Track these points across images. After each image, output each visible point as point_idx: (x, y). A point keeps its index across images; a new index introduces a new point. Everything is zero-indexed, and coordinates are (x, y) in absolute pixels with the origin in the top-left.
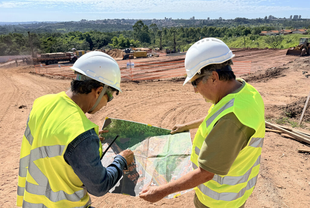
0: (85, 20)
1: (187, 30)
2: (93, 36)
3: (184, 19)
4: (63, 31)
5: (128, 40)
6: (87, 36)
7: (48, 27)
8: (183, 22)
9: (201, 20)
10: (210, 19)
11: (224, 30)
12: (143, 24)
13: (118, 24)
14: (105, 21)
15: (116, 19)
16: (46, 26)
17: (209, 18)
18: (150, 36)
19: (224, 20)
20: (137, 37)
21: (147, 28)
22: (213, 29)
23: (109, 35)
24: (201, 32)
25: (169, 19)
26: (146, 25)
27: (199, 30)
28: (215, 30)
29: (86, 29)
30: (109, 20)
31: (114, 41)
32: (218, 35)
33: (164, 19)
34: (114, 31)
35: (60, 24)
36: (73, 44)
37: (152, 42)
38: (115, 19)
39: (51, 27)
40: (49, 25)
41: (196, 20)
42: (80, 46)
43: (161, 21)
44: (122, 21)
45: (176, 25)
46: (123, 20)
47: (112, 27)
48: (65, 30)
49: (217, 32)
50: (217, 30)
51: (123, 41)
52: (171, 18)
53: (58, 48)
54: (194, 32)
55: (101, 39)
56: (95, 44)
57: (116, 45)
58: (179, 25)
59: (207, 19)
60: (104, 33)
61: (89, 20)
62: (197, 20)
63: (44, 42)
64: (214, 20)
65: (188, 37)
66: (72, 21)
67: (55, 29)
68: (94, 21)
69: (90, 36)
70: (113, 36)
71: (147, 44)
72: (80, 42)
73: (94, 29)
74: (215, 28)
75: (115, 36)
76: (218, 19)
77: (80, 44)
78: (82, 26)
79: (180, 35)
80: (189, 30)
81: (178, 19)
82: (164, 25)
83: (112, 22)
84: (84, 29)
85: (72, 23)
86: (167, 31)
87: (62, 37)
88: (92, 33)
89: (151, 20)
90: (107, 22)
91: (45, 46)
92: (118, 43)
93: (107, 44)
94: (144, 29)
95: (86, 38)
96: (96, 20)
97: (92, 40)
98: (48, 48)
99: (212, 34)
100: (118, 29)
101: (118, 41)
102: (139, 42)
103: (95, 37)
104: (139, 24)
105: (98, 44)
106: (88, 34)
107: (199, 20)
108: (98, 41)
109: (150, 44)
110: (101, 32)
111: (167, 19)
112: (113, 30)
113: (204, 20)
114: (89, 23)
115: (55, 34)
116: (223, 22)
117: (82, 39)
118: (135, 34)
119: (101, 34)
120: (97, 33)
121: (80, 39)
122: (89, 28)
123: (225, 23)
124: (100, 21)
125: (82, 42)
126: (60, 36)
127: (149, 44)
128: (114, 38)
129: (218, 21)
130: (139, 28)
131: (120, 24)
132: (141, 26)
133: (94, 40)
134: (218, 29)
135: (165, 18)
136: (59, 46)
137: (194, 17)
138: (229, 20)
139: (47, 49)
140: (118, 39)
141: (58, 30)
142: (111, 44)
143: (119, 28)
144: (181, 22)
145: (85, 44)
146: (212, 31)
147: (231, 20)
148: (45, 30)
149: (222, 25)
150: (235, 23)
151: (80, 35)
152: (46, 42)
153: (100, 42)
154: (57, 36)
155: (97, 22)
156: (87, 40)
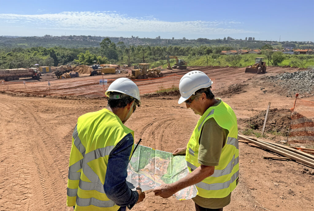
0: (49, 36)
1: (154, 48)
2: (58, 52)
3: (150, 38)
4: (25, 46)
5: (95, 57)
6: (51, 51)
7: (8, 41)
8: (149, 41)
9: (166, 40)
10: (175, 39)
11: (188, 49)
12: (110, 42)
13: (84, 40)
14: (71, 37)
15: (83, 36)
16: (6, 40)
17: (173, 38)
18: (118, 53)
19: (187, 40)
20: (105, 54)
21: (114, 46)
22: (178, 48)
23: (75, 51)
24: (167, 50)
25: (136, 37)
26: (113, 43)
27: (165, 49)
28: (180, 49)
29: (50, 44)
30: (74, 36)
31: (80, 57)
32: (183, 54)
33: (131, 38)
34: (80, 47)
35: (21, 39)
36: (36, 60)
37: (120, 58)
38: (81, 36)
39: (10, 41)
40: (8, 40)
41: (161, 39)
42: (44, 62)
43: (128, 39)
44: (88, 38)
45: (143, 43)
46: (90, 36)
47: (78, 43)
48: (26, 45)
49: (181, 51)
50: (181, 50)
51: (90, 57)
52: (138, 37)
53: (19, 64)
54: (160, 51)
55: (66, 54)
56: (60, 60)
57: (82, 61)
58: (146, 44)
59: (171, 39)
60: (69, 49)
61: (53, 36)
62: (163, 39)
63: (3, 57)
64: (178, 40)
65: (155, 55)
66: (34, 37)
67: (16, 44)
68: (59, 37)
69: (54, 52)
70: (79, 52)
71: (114, 60)
72: (43, 58)
73: (58, 44)
74: (180, 48)
75: (82, 52)
76: (182, 39)
77: (43, 60)
78: (45, 41)
79: (147, 53)
80: (156, 48)
81: (145, 38)
82: (131, 43)
83: (78, 39)
84: (48, 45)
85: (35, 39)
86: (135, 49)
87: (23, 53)
88: (56, 48)
89: (118, 38)
90: (73, 38)
91: (4, 61)
92: (84, 60)
93: (73, 60)
94: (111, 46)
95: (50, 54)
96: (61, 36)
97: (57, 56)
98: (7, 64)
99: (177, 53)
100: (85, 46)
101: (84, 57)
102: (106, 58)
103: (60, 53)
104: (107, 41)
105: (63, 59)
106: (53, 50)
107: (165, 39)
108: (63, 57)
109: (118, 60)
110: (67, 48)
111: (134, 37)
112: (78, 46)
113: (169, 40)
114: (53, 39)
115: (15, 49)
116: (187, 42)
117: (46, 54)
118: (102, 51)
119: (66, 50)
120: (62, 49)
121: (43, 55)
122: (53, 43)
123: (189, 43)
124: (66, 37)
125: (45, 58)
126: (21, 51)
127: (116, 60)
128: (80, 54)
129: (182, 40)
130: (106, 46)
131: (87, 40)
132: (108, 43)
133: (58, 56)
134: (182, 48)
135: (132, 36)
136: (20, 61)
137: (159, 37)
138: (192, 40)
139: (5, 64)
140: (85, 56)
141: (18, 44)
142: (77, 60)
143: (85, 44)
144: (148, 41)
145: (48, 60)
146: (177, 50)
147: (194, 40)
148: (4, 45)
149: (186, 45)
150: (198, 43)
151: (43, 50)
152: (5, 57)
153: (65, 58)
154: (17, 51)
155: (62, 38)
156: (51, 56)
